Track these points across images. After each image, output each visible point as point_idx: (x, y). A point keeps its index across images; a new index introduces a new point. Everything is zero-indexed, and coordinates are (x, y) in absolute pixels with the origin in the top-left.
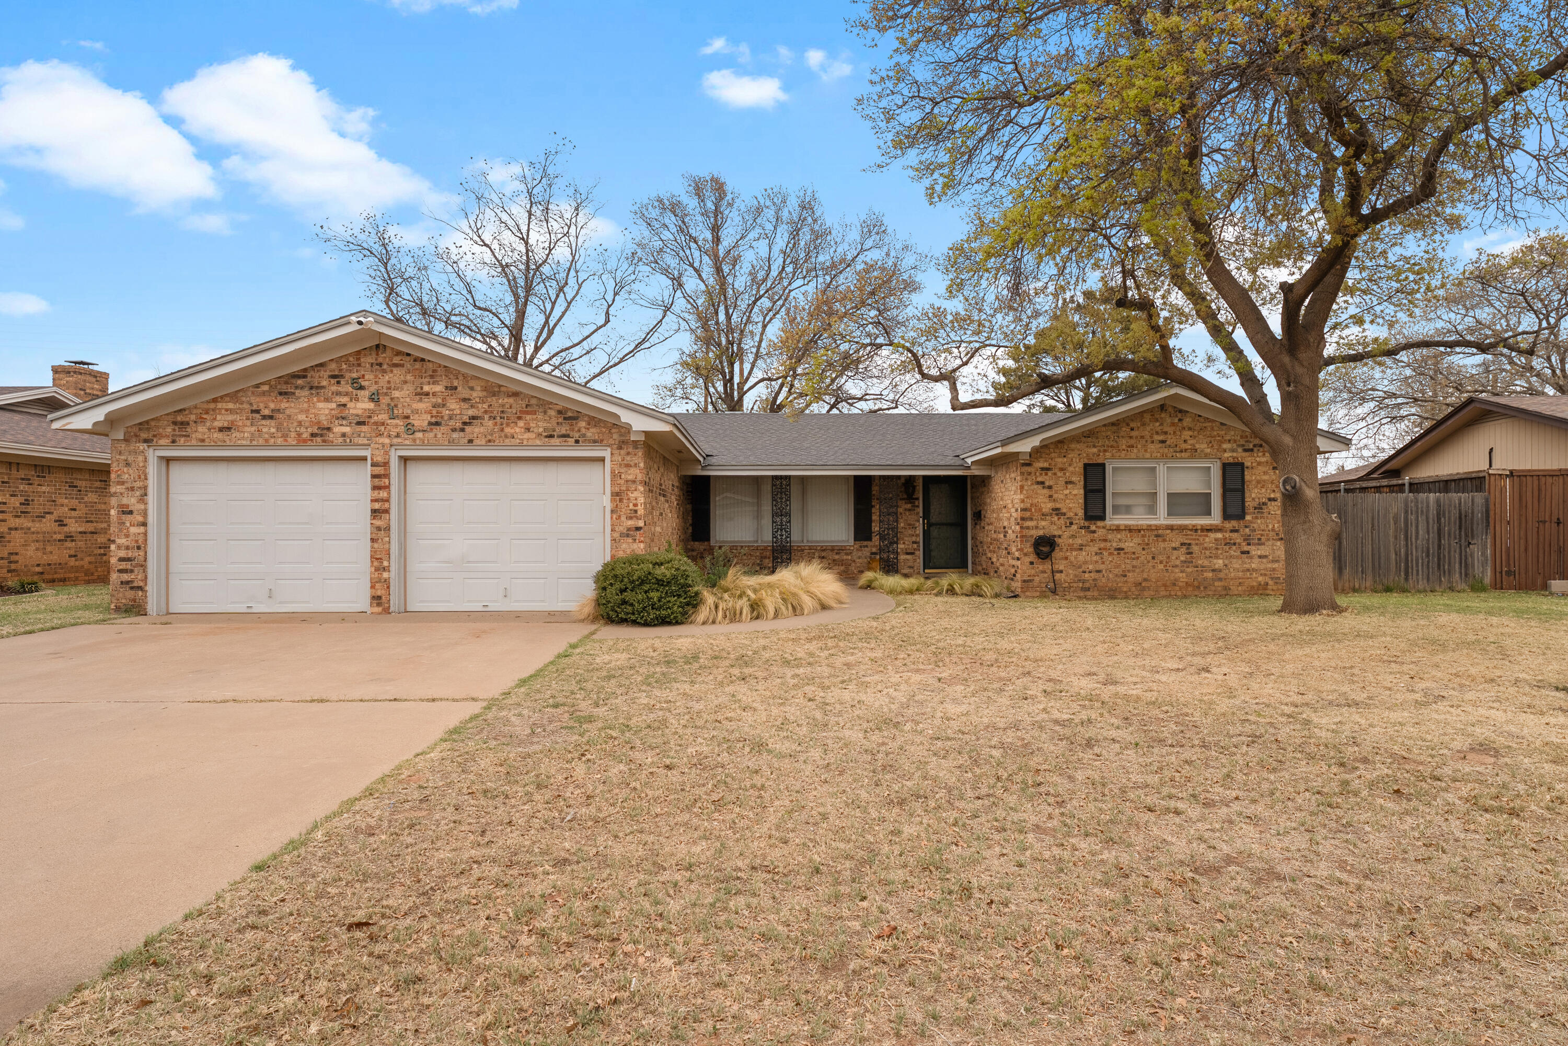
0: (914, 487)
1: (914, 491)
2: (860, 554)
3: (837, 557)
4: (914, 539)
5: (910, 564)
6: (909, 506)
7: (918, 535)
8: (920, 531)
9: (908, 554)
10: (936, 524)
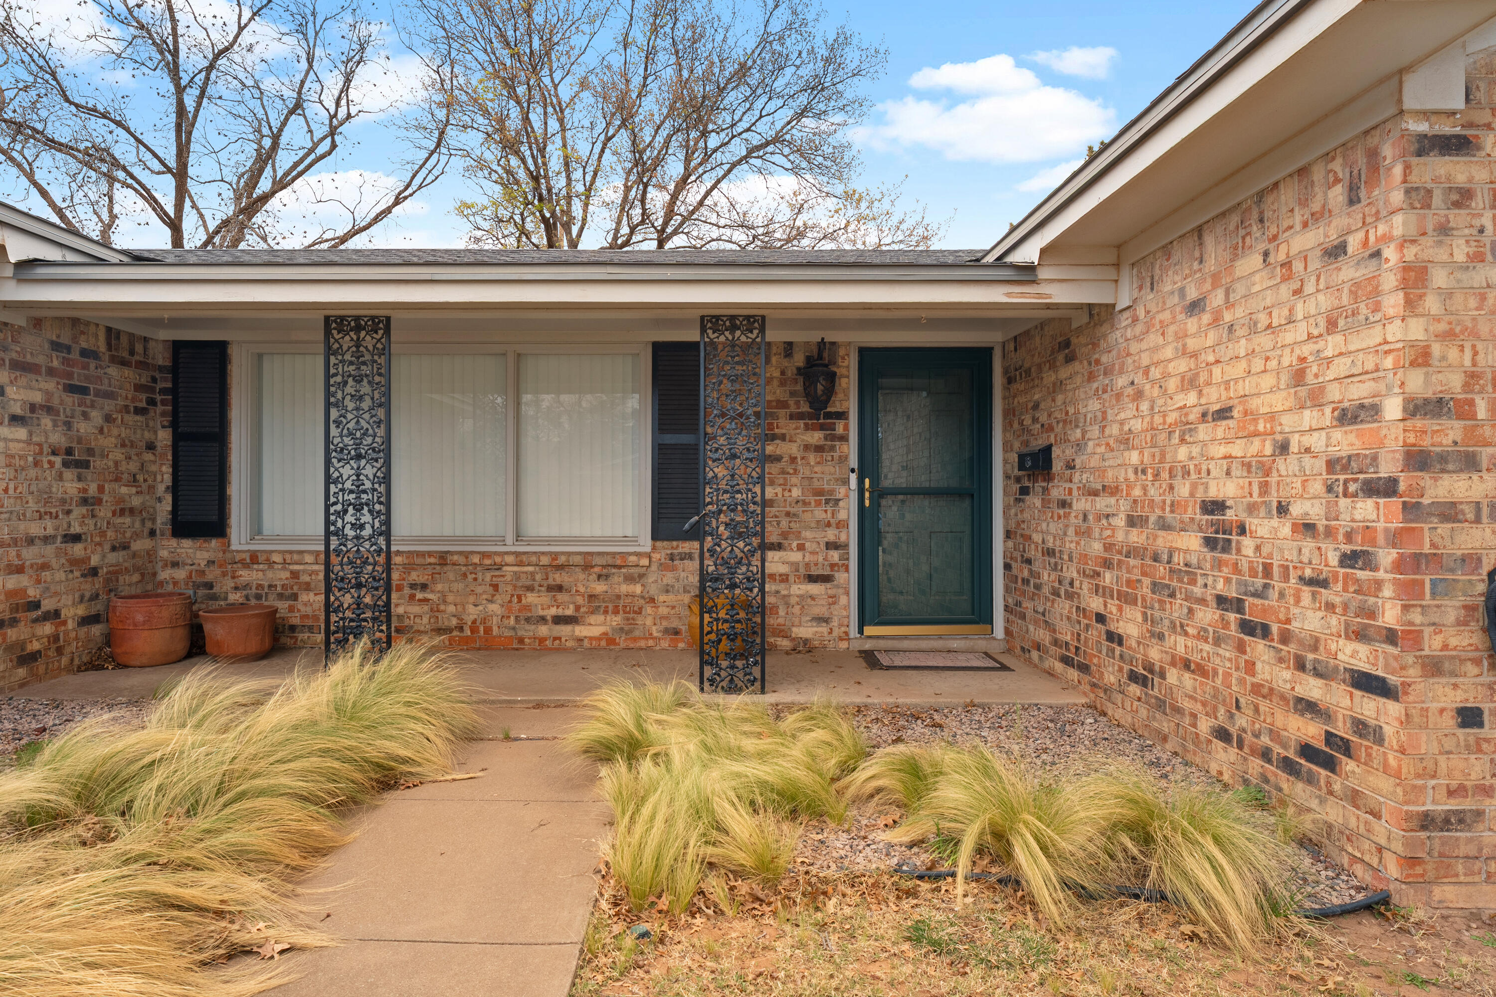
0: (832, 378)
1: (830, 391)
2: (669, 578)
3: (599, 588)
4: (831, 535)
5: (819, 610)
6: (816, 437)
7: (842, 525)
8: (849, 511)
9: (812, 579)
10: (895, 492)
